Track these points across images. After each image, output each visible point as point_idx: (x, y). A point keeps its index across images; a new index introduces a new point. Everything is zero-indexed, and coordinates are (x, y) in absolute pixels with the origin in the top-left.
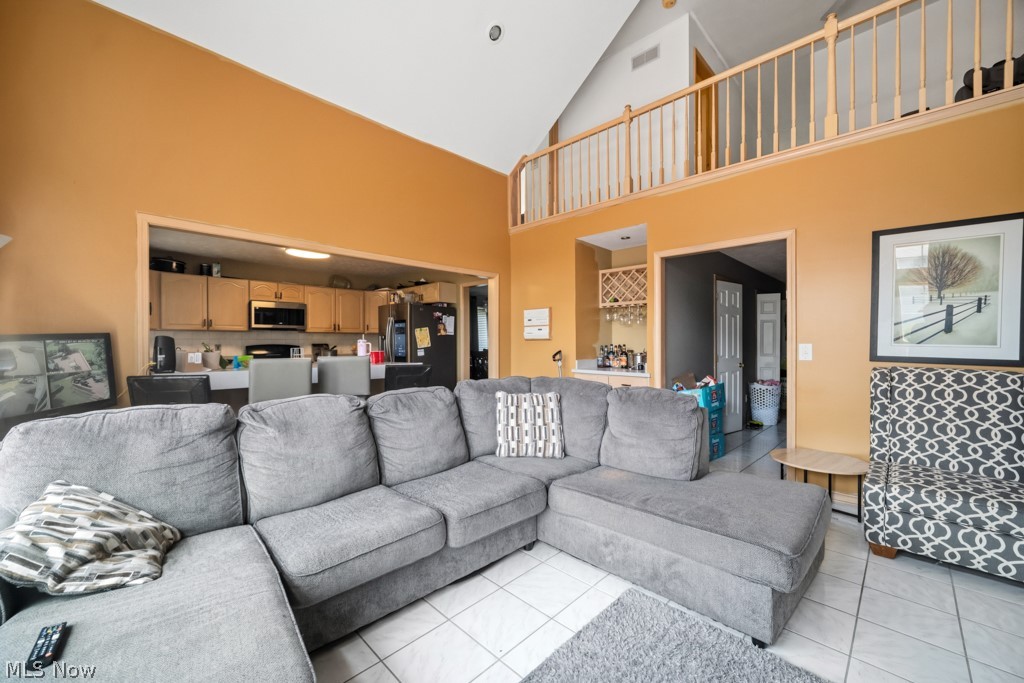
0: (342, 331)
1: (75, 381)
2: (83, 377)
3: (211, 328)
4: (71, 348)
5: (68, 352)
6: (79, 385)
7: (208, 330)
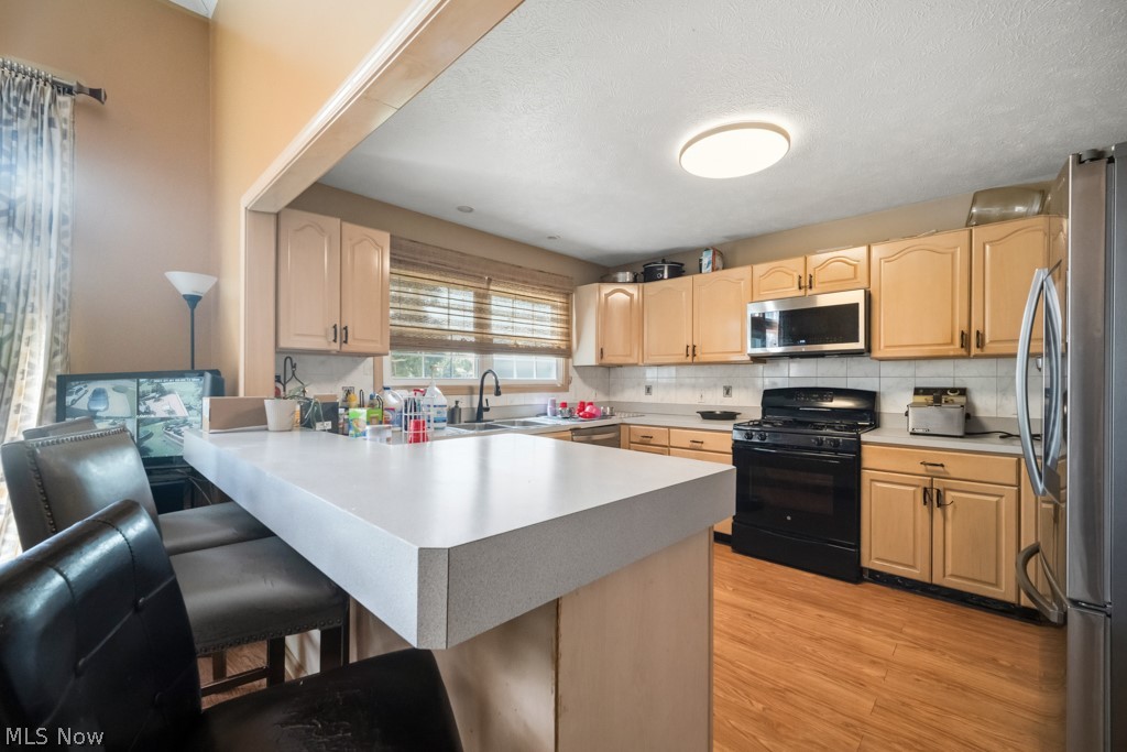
0: (990, 348)
1: (167, 427)
2: (177, 424)
3: (696, 360)
4: (166, 389)
5: (162, 392)
6: (171, 433)
7: (693, 364)
